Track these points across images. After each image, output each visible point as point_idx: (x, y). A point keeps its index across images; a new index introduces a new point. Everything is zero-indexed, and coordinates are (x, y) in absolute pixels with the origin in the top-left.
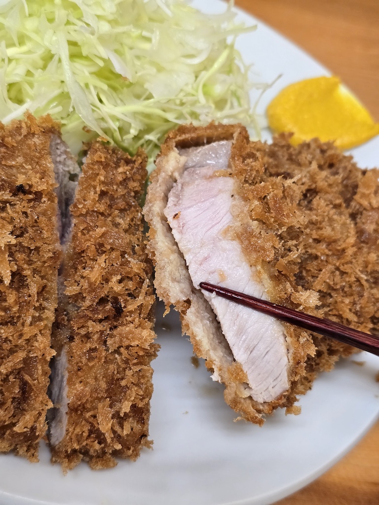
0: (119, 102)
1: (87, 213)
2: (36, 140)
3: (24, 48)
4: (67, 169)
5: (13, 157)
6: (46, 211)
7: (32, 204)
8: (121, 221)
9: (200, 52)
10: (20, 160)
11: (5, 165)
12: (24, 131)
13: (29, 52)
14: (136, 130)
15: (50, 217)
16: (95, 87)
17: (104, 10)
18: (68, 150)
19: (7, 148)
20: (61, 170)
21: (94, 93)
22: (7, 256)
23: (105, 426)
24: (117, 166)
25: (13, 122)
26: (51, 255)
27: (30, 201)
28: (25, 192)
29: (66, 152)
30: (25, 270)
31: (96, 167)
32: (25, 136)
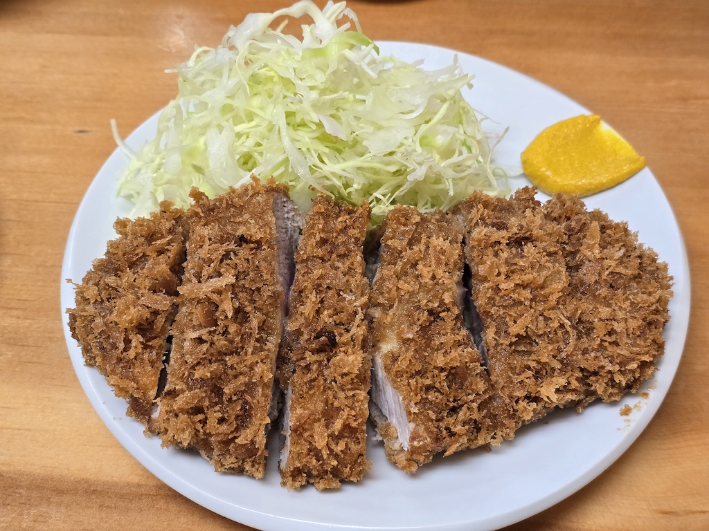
0: (341, 161)
1: (308, 258)
2: (259, 198)
3: (253, 124)
4: (296, 225)
5: (241, 215)
6: (266, 257)
7: (254, 251)
8: (340, 265)
9: (418, 107)
10: (246, 216)
11: (234, 222)
12: (250, 193)
13: (257, 126)
14: (359, 184)
15: (270, 263)
16: (315, 151)
17: (316, 80)
18: (295, 207)
19: (236, 207)
20: (290, 226)
21: (315, 156)
22: (229, 293)
23: (320, 443)
24: (338, 216)
25: (242, 186)
26: (270, 294)
27: (252, 249)
28: (247, 242)
29: (294, 210)
30: (246, 306)
31: (317, 217)
32: (252, 196)
